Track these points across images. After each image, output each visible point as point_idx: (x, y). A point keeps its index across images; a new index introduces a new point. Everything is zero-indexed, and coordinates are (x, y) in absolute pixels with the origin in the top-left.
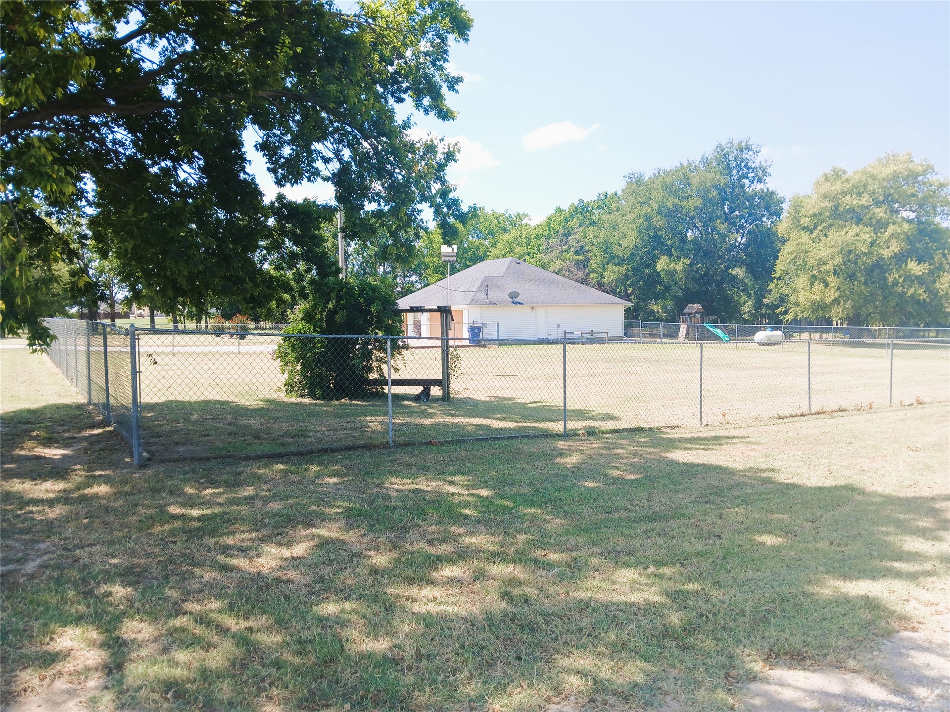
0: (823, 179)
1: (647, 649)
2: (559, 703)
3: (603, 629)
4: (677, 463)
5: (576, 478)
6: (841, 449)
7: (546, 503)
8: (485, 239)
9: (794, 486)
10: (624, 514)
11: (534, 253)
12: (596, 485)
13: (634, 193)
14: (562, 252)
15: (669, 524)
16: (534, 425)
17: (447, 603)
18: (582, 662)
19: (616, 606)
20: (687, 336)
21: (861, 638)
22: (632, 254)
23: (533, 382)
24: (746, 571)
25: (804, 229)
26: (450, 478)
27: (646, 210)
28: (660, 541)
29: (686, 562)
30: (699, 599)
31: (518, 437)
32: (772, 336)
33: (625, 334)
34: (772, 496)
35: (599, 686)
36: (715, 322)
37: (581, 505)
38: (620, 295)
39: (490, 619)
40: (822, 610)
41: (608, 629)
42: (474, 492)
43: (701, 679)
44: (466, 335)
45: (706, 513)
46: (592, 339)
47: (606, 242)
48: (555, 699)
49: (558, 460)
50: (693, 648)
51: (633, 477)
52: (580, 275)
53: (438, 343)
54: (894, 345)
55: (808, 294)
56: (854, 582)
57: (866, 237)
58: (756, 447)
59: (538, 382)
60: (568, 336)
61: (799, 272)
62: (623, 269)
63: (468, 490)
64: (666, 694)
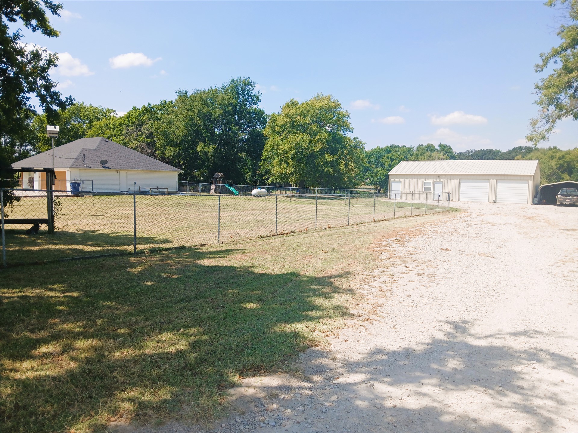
0: (286, 106)
1: (174, 378)
2: (116, 420)
3: (148, 371)
4: (203, 266)
5: (140, 280)
6: (291, 253)
7: (118, 297)
8: (84, 123)
9: (265, 275)
10: (168, 299)
11: (118, 135)
12: (153, 283)
13: (183, 103)
14: (137, 136)
15: (195, 302)
16: (115, 248)
17: (42, 370)
18: (132, 393)
19: (157, 356)
20: (215, 192)
21: (290, 354)
22: (182, 140)
23: (116, 220)
24: (235, 325)
25: (277, 133)
26: (50, 286)
27: (190, 113)
28: (189, 313)
29: (202, 324)
30: (207, 344)
31: (102, 256)
32: (261, 192)
33: (179, 190)
34: (254, 281)
35: (142, 405)
36: (231, 183)
37: (142, 296)
38: (175, 165)
39: (73, 375)
40: (272, 341)
41: (151, 370)
42: (68, 294)
43: (203, 391)
44: (69, 188)
45: (217, 294)
46: (158, 192)
47: (165, 132)
48: (113, 419)
49: (129, 269)
50: (201, 373)
51: (176, 277)
52: (150, 151)
53: (45, 193)
54: (318, 197)
55: (278, 169)
56: (290, 324)
57: (307, 139)
58: (248, 254)
59: (119, 220)
60: (142, 190)
61: (275, 157)
62: (177, 150)
63: (63, 293)
64: (183, 402)
